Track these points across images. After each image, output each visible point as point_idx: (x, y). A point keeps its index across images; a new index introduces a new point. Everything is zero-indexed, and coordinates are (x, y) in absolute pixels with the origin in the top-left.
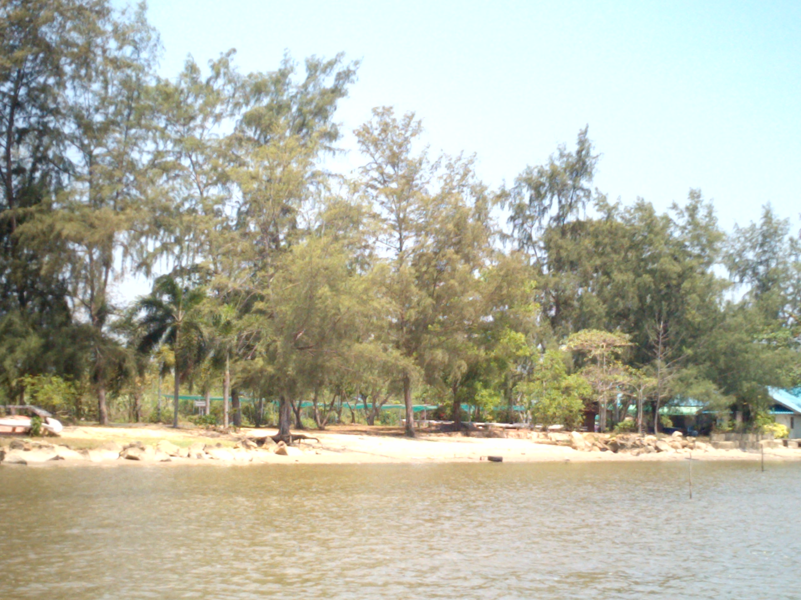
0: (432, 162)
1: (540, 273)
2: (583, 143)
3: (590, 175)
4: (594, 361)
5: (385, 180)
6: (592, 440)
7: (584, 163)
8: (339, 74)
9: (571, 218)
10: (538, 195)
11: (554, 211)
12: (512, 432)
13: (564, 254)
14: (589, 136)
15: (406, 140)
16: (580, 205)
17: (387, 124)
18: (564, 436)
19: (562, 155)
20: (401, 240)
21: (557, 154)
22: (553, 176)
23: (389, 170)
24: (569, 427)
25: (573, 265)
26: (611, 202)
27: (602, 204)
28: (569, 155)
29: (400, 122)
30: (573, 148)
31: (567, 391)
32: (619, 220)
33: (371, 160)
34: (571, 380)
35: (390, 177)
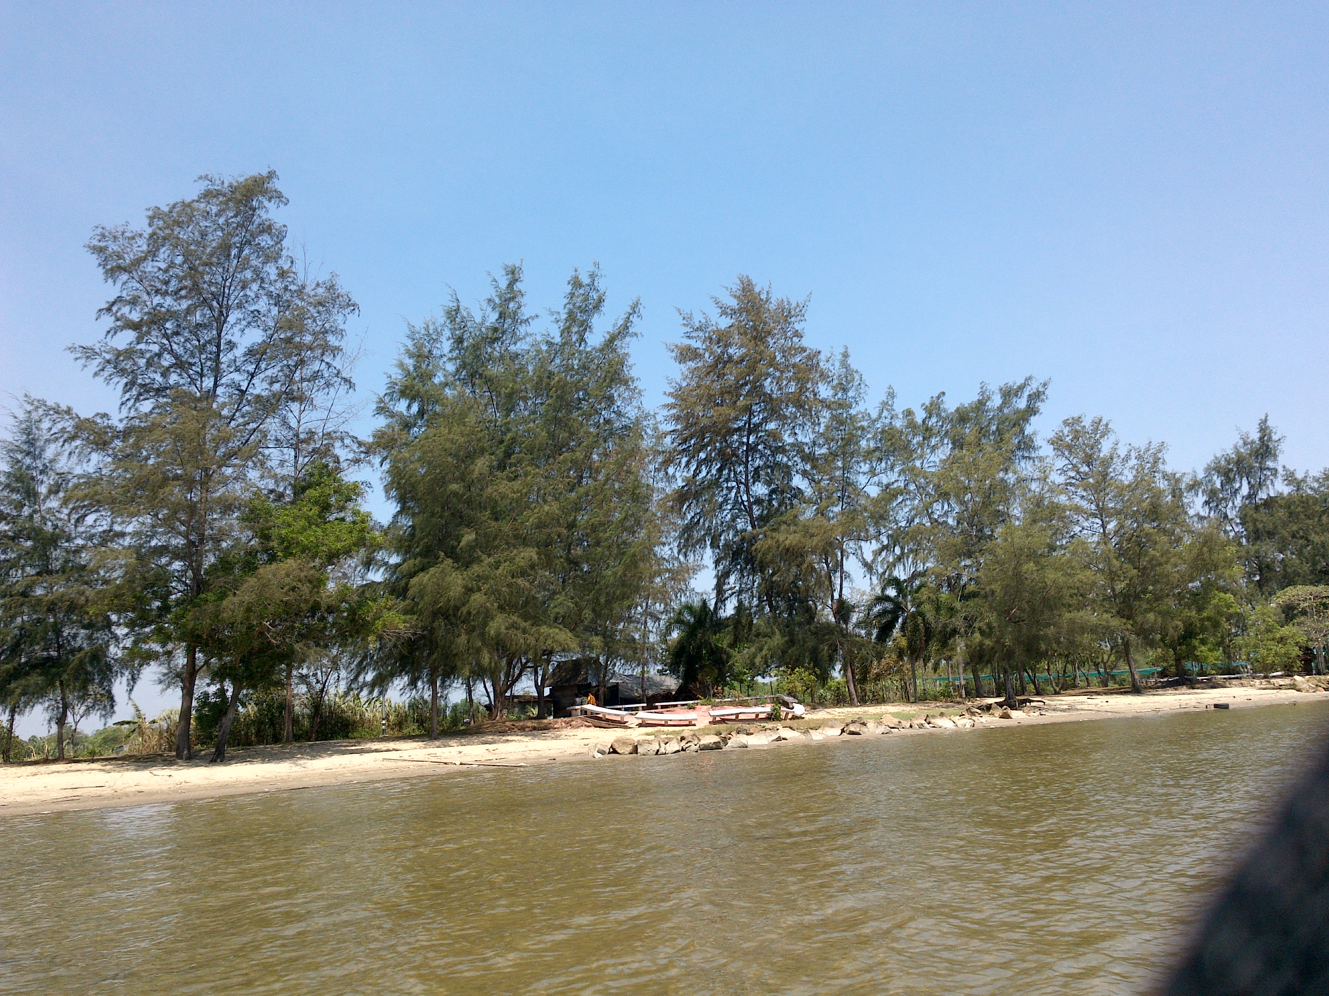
0: (1122, 456)
1: (1240, 544)
2: (1264, 429)
3: (1275, 456)
4: (1304, 613)
5: (1084, 477)
6: (1315, 682)
7: (1268, 447)
8: (1030, 396)
9: (1262, 495)
10: (1228, 479)
11: (1245, 490)
12: (1234, 682)
13: (1260, 526)
14: (1269, 423)
15: (1097, 442)
16: (1268, 482)
17: (1077, 431)
18: (1287, 681)
19: (1245, 444)
20: (1104, 526)
21: (1241, 443)
22: (1240, 461)
23: (1085, 469)
24: (1289, 672)
25: (1270, 534)
26: (1299, 476)
27: (1290, 478)
28: (1253, 442)
29: (1089, 428)
30: (1255, 436)
31: (1282, 640)
32: (1309, 492)
33: (1067, 462)
34: (1286, 630)
35: (1086, 474)
